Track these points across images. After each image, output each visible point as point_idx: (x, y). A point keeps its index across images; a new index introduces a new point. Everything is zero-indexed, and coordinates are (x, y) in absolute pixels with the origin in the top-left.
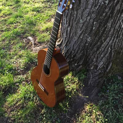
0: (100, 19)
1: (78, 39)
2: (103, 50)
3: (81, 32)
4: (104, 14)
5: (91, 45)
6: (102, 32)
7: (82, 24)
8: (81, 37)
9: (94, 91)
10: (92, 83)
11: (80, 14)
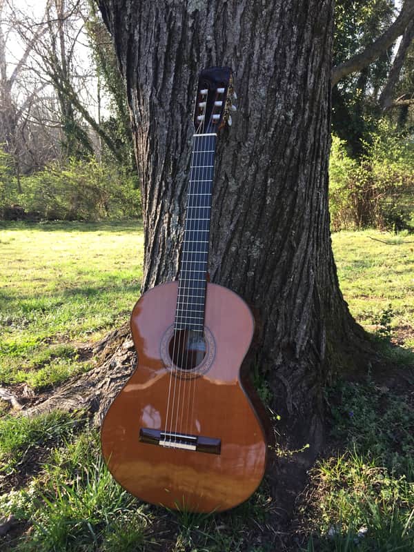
0: (280, 168)
1: (223, 259)
2: (296, 282)
3: (232, 227)
4: (288, 151)
5: (264, 268)
6: (288, 210)
7: (236, 197)
8: (233, 249)
9: (312, 428)
10: (299, 406)
11: (227, 163)
